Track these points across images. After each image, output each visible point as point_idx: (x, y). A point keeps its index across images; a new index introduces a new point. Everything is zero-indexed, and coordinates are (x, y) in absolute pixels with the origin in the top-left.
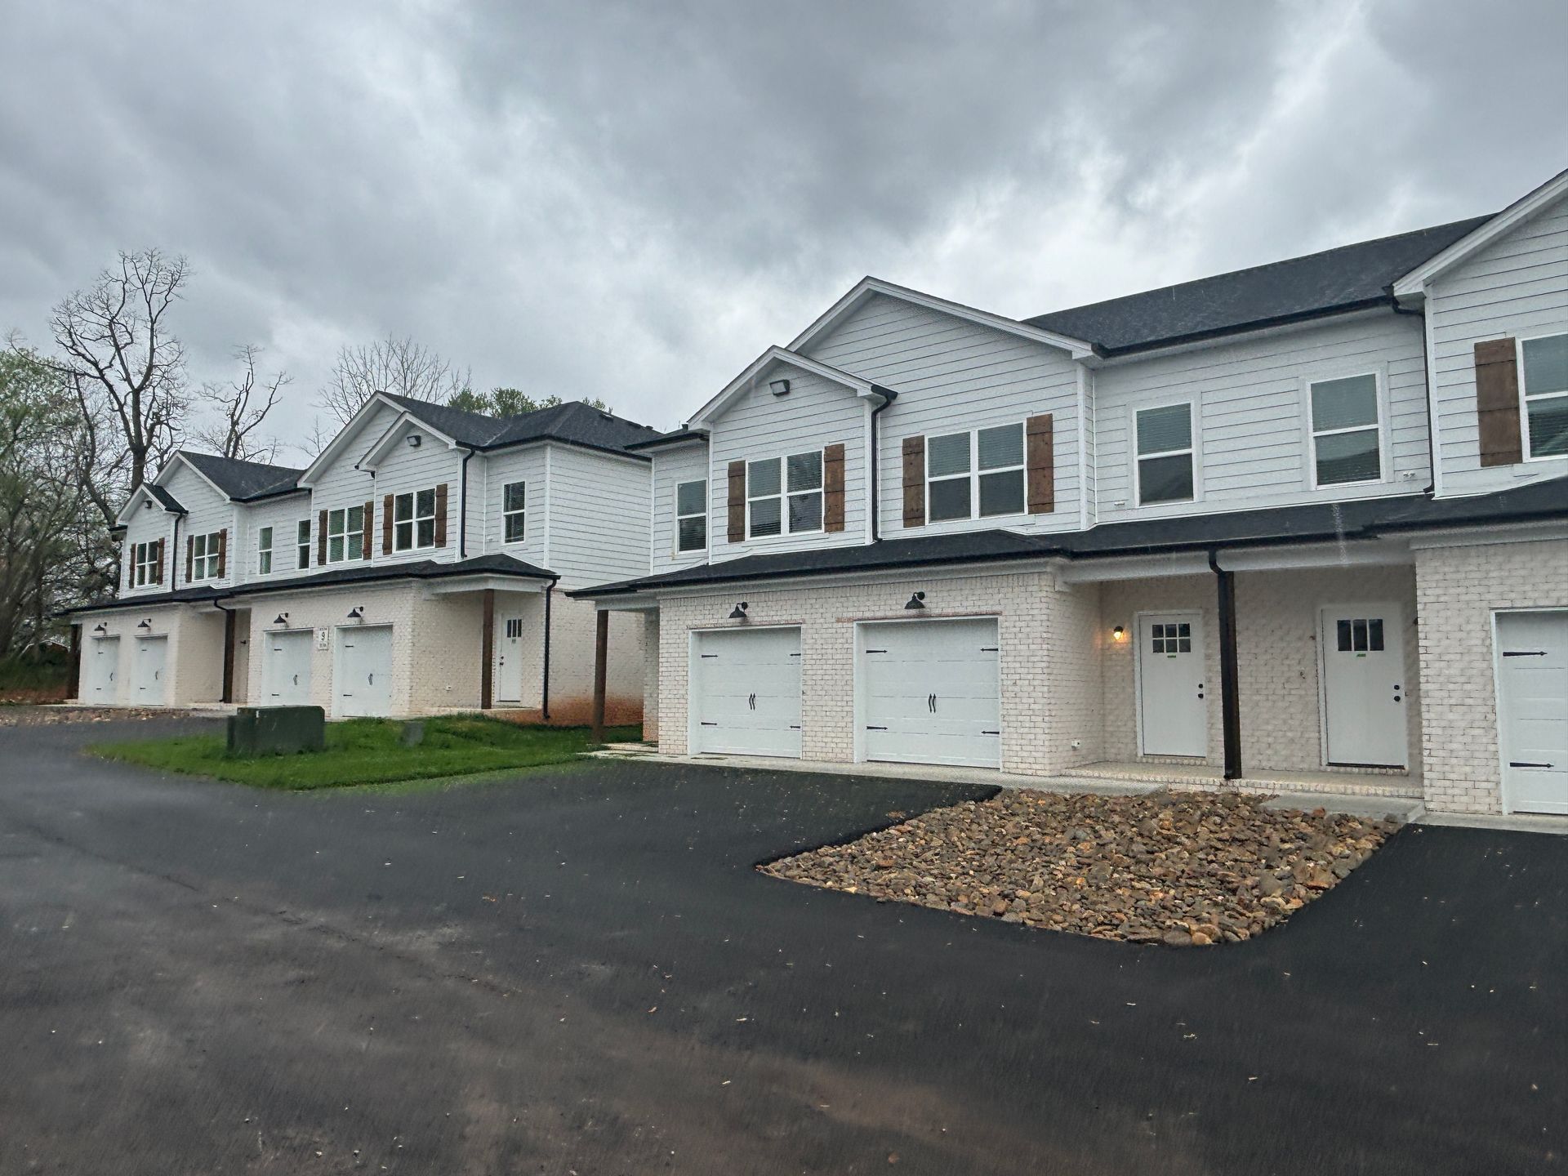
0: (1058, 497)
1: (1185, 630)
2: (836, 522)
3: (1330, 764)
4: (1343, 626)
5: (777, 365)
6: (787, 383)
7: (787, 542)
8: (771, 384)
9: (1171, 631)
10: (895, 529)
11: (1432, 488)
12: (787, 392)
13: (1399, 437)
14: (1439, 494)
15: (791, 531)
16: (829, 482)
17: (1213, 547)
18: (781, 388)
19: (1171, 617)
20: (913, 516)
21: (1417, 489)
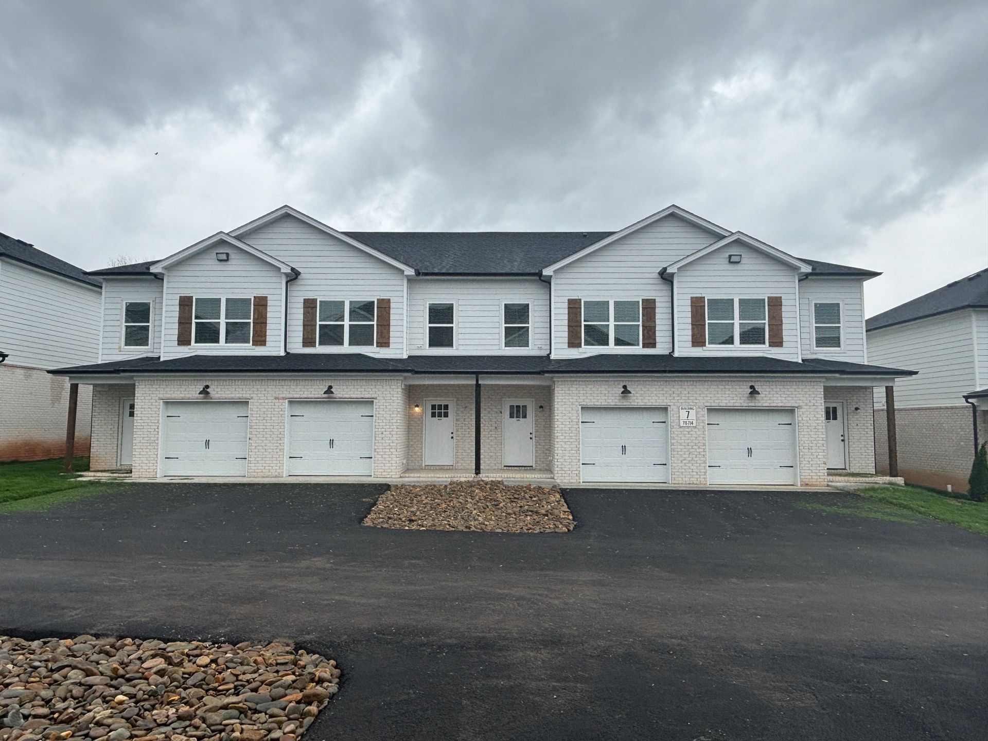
0: (392, 340)
1: (446, 407)
2: (260, 340)
3: (505, 466)
4: (512, 407)
5: (222, 242)
6: (227, 254)
7: (222, 348)
8: (217, 253)
9: (440, 407)
10: (297, 347)
11: (550, 353)
12: (227, 260)
13: (537, 331)
14: (553, 357)
15: (226, 343)
16: (256, 317)
17: (477, 374)
18: (224, 257)
19: (441, 401)
20: (308, 341)
21: (544, 353)
